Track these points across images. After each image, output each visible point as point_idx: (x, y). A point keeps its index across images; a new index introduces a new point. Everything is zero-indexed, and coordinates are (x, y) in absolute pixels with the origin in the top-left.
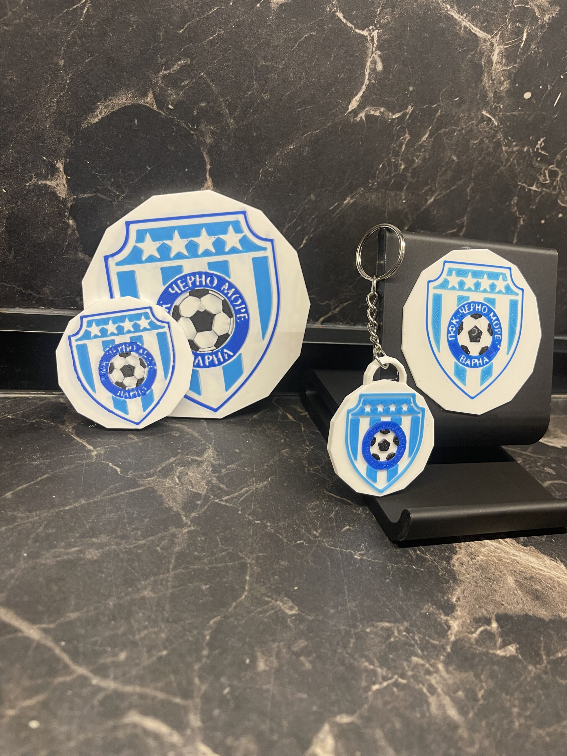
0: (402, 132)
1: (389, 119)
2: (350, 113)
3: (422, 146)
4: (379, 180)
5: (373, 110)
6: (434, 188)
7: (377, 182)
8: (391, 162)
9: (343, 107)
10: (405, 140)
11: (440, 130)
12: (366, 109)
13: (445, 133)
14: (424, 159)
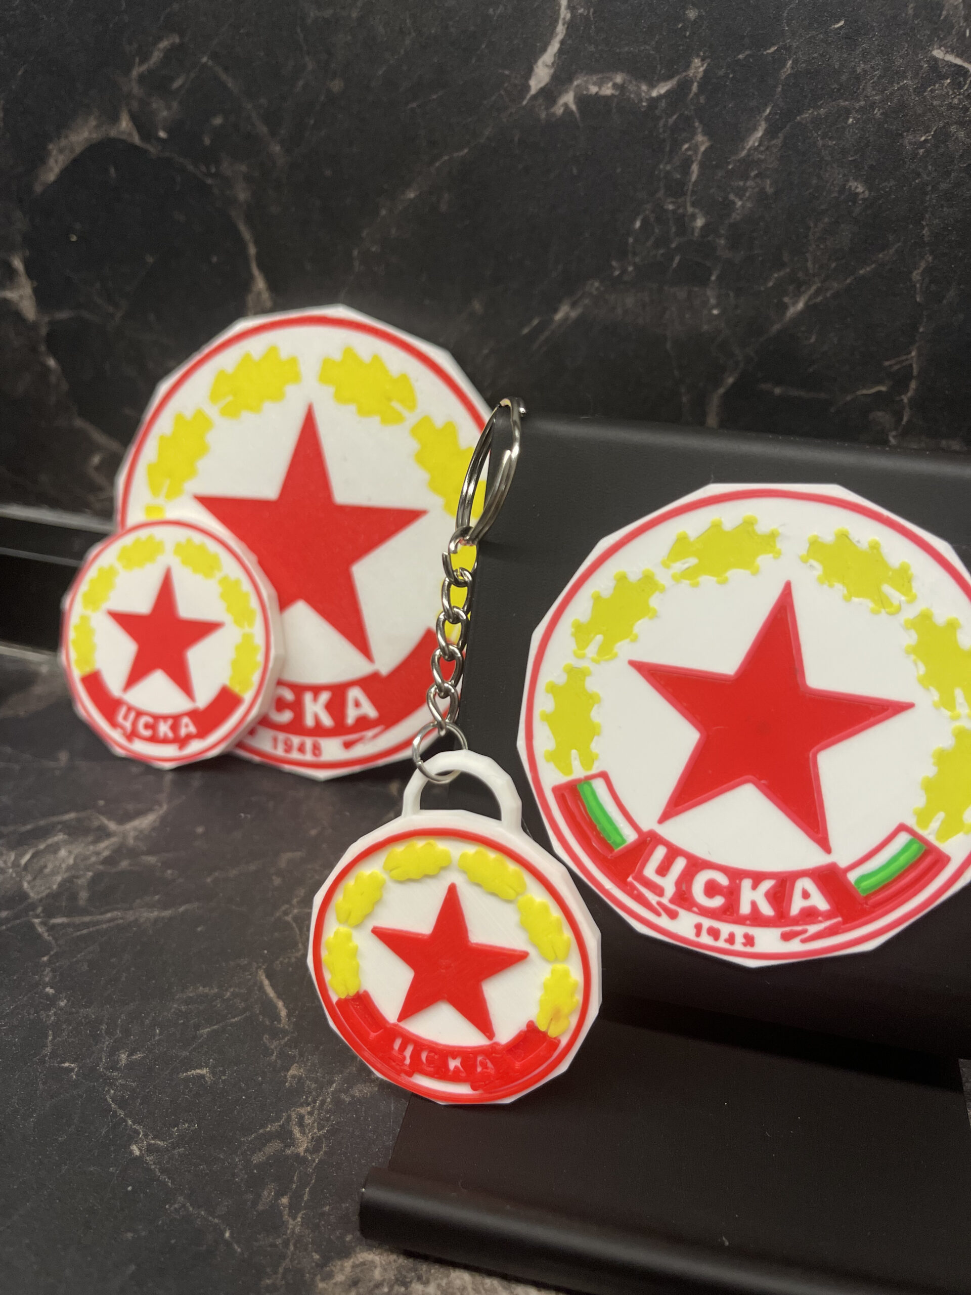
0: (684, 128)
1: (641, 100)
2: (535, 97)
3: (748, 163)
4: (637, 259)
5: (595, 84)
6: (800, 274)
7: (635, 264)
8: (666, 211)
9: (515, 85)
10: (696, 152)
11: (800, 113)
12: (575, 83)
13: (816, 122)
14: (762, 198)
